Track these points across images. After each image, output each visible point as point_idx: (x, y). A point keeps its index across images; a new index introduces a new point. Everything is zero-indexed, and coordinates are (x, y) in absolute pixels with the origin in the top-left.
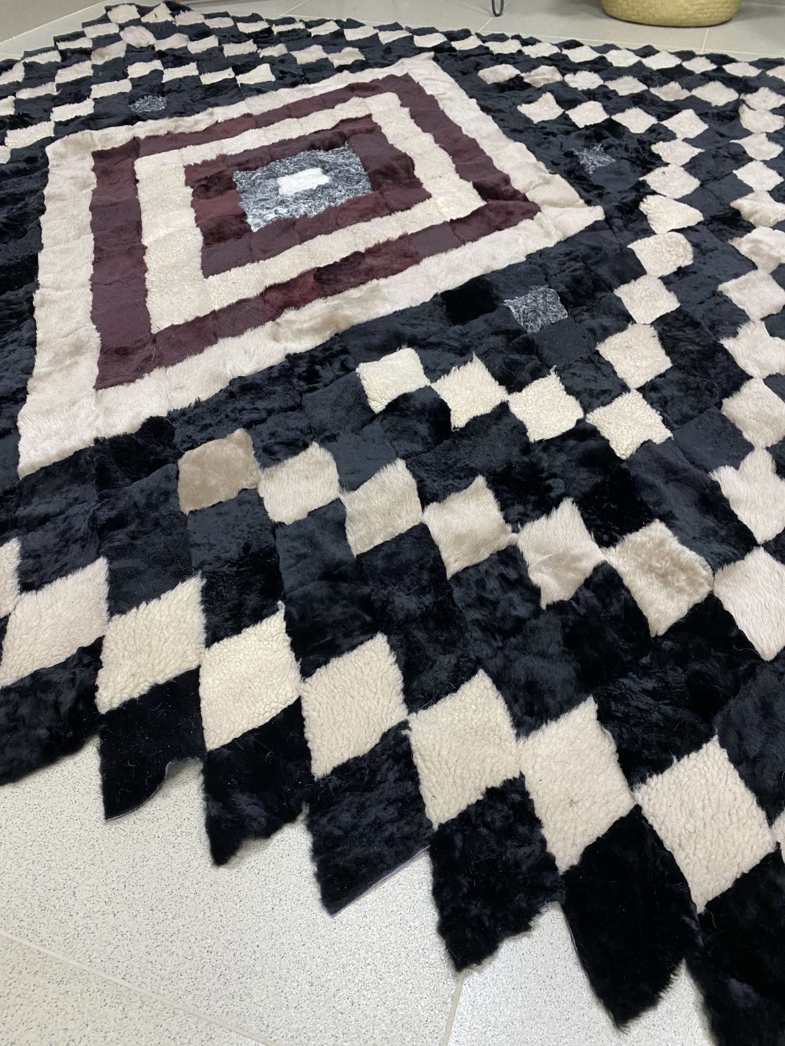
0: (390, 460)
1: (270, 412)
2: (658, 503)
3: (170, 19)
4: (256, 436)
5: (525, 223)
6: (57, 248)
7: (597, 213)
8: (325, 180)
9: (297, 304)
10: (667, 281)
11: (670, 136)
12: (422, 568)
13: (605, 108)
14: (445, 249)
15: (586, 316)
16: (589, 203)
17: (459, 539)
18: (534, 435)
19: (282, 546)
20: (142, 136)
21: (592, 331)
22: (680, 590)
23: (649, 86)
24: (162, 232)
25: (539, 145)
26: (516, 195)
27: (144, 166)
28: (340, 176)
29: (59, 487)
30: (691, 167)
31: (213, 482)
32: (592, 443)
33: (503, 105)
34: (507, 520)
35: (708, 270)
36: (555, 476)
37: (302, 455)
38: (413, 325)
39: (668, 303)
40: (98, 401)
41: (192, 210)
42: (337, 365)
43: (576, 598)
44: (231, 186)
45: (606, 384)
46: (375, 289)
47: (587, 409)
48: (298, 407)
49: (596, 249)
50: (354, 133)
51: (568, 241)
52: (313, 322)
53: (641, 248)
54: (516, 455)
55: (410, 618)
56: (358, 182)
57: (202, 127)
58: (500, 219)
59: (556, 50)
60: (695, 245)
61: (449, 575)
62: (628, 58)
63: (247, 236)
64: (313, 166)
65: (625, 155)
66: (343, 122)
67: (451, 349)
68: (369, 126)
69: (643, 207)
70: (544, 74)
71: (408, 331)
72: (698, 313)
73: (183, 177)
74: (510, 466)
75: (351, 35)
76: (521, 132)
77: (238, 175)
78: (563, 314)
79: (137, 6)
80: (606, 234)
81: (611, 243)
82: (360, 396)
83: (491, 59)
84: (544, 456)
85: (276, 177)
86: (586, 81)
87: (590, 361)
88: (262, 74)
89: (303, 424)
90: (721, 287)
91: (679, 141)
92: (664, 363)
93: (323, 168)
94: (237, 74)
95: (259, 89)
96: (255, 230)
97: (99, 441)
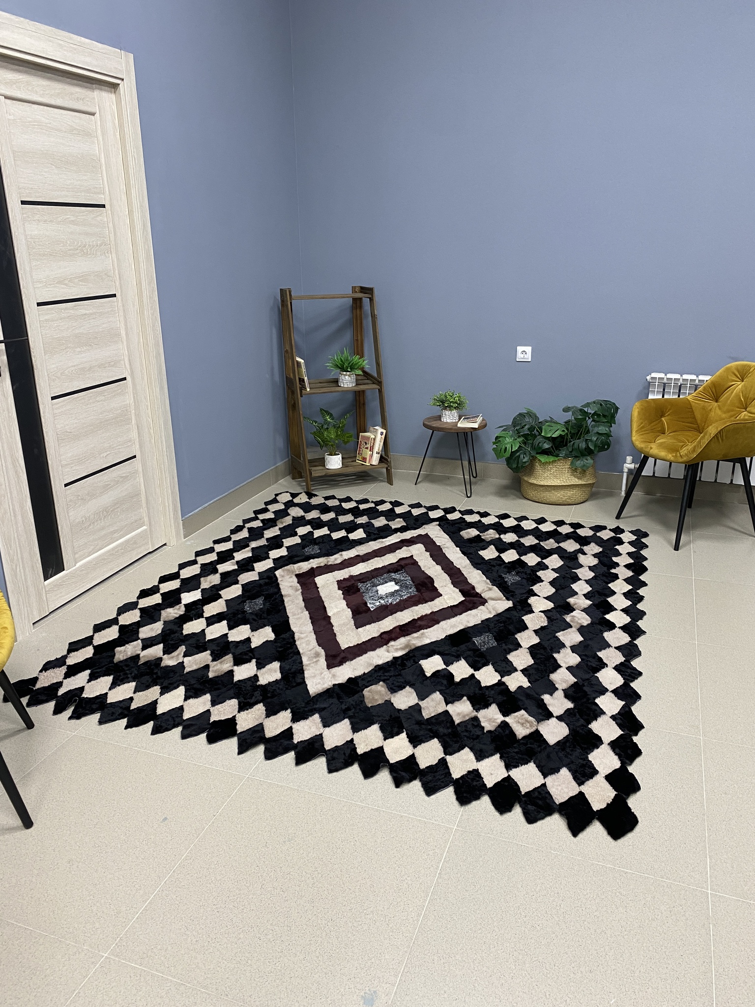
0: (434, 692)
1: (391, 676)
2: (523, 705)
3: (308, 500)
4: (387, 684)
5: (481, 607)
6: (295, 617)
7: (510, 604)
8: (397, 588)
9: (395, 639)
10: (536, 631)
11: (546, 567)
12: (447, 722)
13: (518, 553)
14: (449, 618)
15: (504, 645)
16: (508, 599)
17: (459, 714)
18: (483, 685)
19: (402, 716)
20: (315, 567)
21: (505, 650)
22: (527, 728)
23: (540, 541)
24: (335, 610)
25: (487, 571)
26: (478, 595)
27: (320, 580)
28: (404, 586)
29: (325, 700)
30: (552, 583)
31: (376, 698)
32: (503, 687)
33: (472, 550)
34: (474, 709)
35: (553, 628)
36: (490, 697)
37: (404, 690)
38: (439, 647)
39: (536, 640)
40: (330, 673)
41: (344, 601)
42: (412, 661)
43: (495, 730)
44: (358, 590)
45: (509, 669)
46: (422, 634)
47: (502, 676)
48: (400, 675)
49: (509, 619)
50: (406, 565)
51: (498, 615)
52: (401, 646)
53: (527, 619)
54: (477, 691)
55: (445, 735)
56: (411, 588)
57: (339, 561)
58: (471, 605)
59: (497, 520)
60: (547, 617)
61: (456, 724)
62: (531, 525)
63: (369, 612)
64: (391, 581)
65: (525, 576)
66: (400, 559)
67: (453, 656)
68: (413, 561)
69: (529, 601)
70: (491, 534)
71: (437, 649)
72: (546, 644)
73: (337, 586)
74: (475, 694)
75: (398, 510)
76: (480, 564)
77: (360, 585)
78: (495, 644)
79: (290, 493)
80: (515, 613)
81: (516, 616)
82: (422, 671)
83: (466, 525)
84: (487, 691)
85: (376, 586)
86: (510, 538)
87: (504, 661)
88: (359, 534)
89: (402, 680)
90: (557, 634)
91: (549, 570)
92: (531, 661)
93: (395, 581)
94: (348, 533)
95: (360, 542)
96: (372, 610)
97: (334, 685)
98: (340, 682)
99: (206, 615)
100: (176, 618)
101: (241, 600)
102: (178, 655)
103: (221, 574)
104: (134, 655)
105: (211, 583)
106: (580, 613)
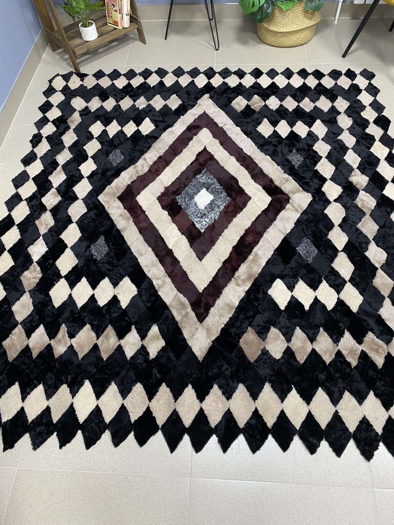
0: (295, 328)
2: (368, 326)
3: (82, 83)
4: (254, 328)
5: (288, 206)
6: (143, 257)
7: (310, 197)
8: (211, 196)
9: (237, 268)
10: (341, 227)
11: (316, 138)
13: (288, 123)
14: (268, 228)
15: (324, 251)
16: (304, 189)
17: (325, 352)
18: (328, 308)
19: (282, 366)
20: (130, 183)
21: (328, 258)
22: (382, 354)
23: (298, 102)
24: (173, 240)
25: (274, 155)
26: (279, 190)
27: (142, 201)
28: (215, 192)
30: (329, 158)
31: (253, 349)
32: (345, 308)
33: (250, 129)
34: (333, 341)
35: (352, 219)
36: (340, 322)
37: (270, 332)
38: (275, 267)
39: (345, 238)
41: (175, 225)
42: (262, 292)
43: (359, 363)
44: (180, 207)
45: (339, 281)
46: (256, 254)
47: (338, 293)
48: (259, 313)
49: (315, 215)
50: (206, 161)
51: (304, 213)
52: (245, 275)
53: (329, 212)
57: (146, 169)
58: (279, 205)
59: (254, 80)
60: (343, 206)
61: (327, 365)
62: (283, 81)
63: (202, 236)
64: (201, 187)
65: (305, 154)
66: (197, 155)
67: (290, 276)
68: (209, 156)
69: (323, 190)
70: (257, 102)
72: (354, 241)
73: (160, 206)
75: (167, 82)
76: (263, 146)
77: (178, 199)
78: (317, 252)
79: (61, 75)
80: (316, 206)
81: (319, 211)
82: (275, 304)
83: (232, 93)
84: (334, 316)
85: (193, 198)
86: (274, 103)
87: (332, 272)
88: (148, 125)
89: (264, 320)
90: (358, 226)
91: (320, 141)
92: (352, 267)
93: (205, 187)
94: (138, 126)
95: (153, 136)
96: (202, 231)
97: (213, 342)
98: (216, 336)
99: (64, 272)
100: (38, 284)
101: (85, 244)
102: (64, 336)
103: (51, 211)
104: (24, 347)
105: (47, 225)
106: (365, 196)
